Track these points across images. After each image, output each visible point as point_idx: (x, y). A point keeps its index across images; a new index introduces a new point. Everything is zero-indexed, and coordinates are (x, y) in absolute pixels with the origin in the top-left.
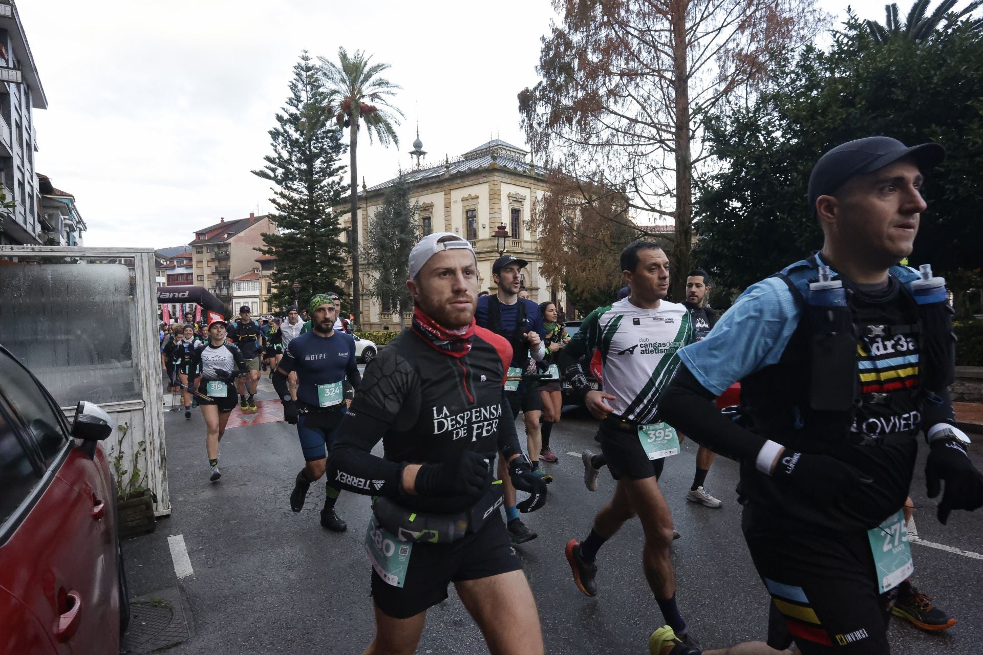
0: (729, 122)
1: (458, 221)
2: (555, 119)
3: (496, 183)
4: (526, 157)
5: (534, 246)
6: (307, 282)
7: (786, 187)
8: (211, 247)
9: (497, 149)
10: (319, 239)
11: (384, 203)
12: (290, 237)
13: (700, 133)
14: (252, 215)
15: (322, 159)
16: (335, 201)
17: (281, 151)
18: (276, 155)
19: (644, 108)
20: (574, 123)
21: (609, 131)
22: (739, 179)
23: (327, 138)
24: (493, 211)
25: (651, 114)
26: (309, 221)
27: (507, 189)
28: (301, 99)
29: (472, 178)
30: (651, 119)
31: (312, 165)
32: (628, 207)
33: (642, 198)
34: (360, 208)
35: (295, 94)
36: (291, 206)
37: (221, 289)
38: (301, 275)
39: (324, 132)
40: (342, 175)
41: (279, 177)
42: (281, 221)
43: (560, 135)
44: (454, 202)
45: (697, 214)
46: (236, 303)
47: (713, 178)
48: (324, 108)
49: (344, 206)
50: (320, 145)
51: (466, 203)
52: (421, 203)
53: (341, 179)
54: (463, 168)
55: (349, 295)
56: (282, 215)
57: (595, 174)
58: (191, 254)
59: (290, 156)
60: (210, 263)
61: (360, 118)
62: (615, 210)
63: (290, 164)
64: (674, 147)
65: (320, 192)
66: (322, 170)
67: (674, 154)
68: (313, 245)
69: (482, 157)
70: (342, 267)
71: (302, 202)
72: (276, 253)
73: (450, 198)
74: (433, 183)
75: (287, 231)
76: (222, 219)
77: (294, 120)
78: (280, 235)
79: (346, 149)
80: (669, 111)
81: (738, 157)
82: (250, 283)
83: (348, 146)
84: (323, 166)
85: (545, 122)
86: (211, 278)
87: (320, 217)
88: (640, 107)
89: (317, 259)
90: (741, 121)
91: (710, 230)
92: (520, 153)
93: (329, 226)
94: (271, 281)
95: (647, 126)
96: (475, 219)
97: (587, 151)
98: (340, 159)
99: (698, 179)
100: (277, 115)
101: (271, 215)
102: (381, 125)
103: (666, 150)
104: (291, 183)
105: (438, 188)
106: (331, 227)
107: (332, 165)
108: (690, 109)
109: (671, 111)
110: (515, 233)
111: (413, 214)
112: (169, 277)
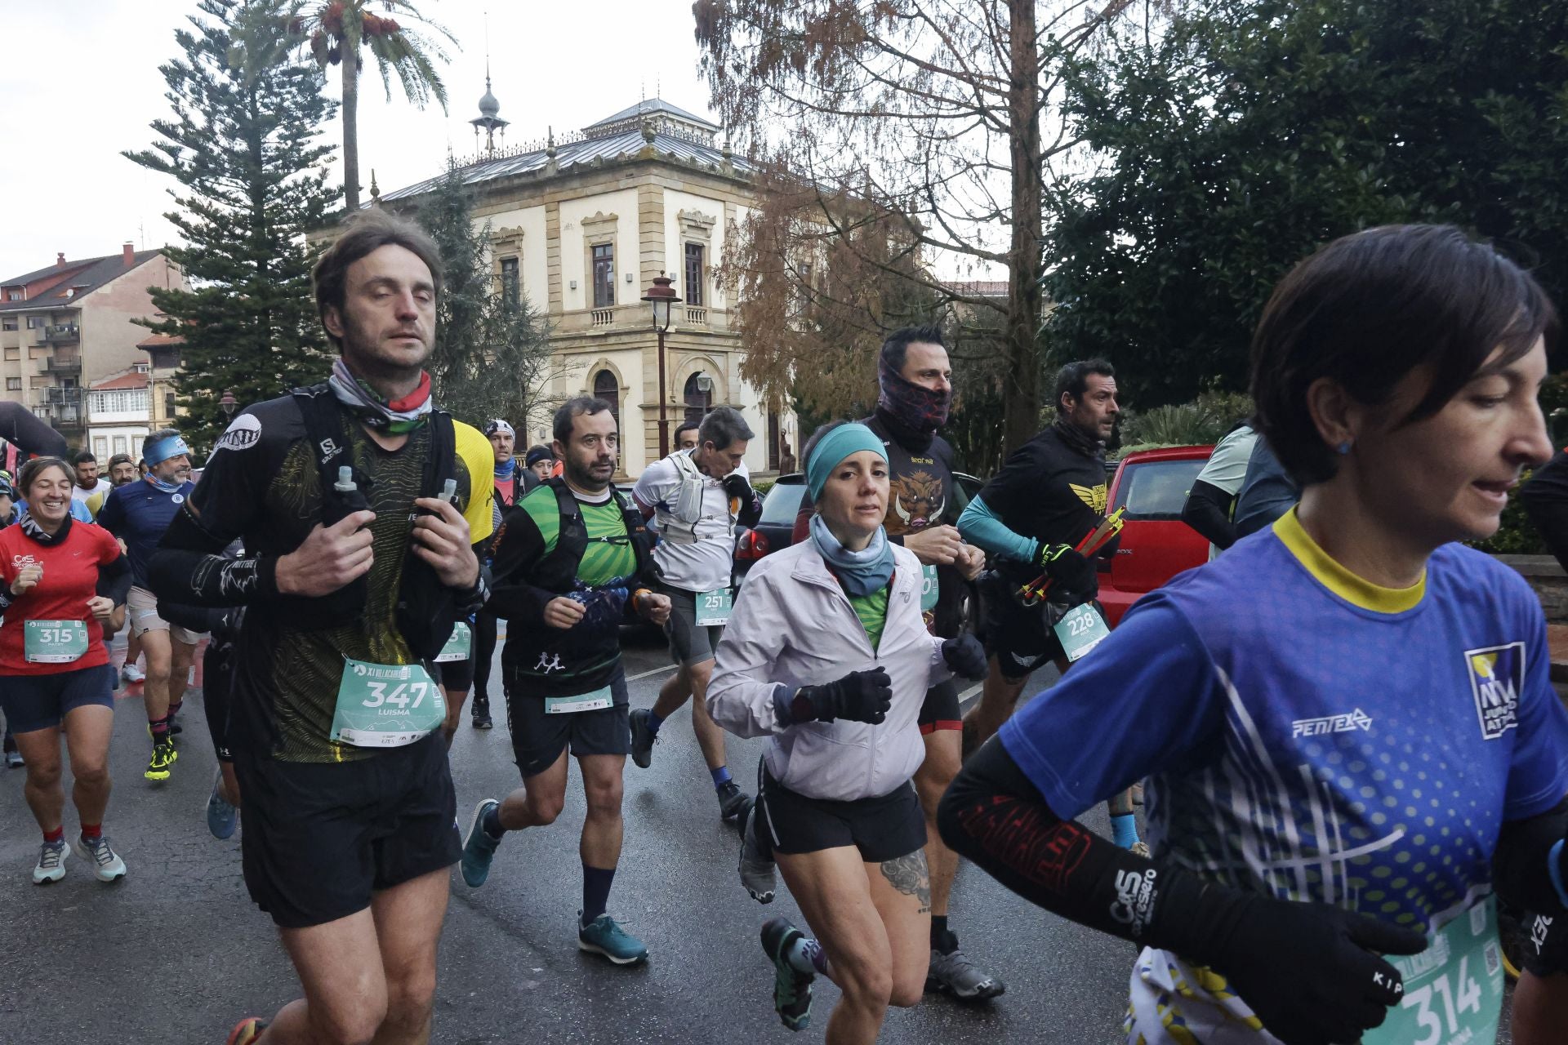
0: (1113, 75)
1: (576, 267)
2: (770, 58)
3: (652, 188)
4: (716, 137)
5: (731, 319)
7: (1219, 208)
8: (35, 317)
9: (655, 119)
10: (276, 301)
12: (215, 297)
13: (1059, 94)
14: (128, 248)
15: (280, 130)
16: (312, 221)
17: (188, 110)
18: (178, 120)
19: (947, 41)
20: (808, 67)
21: (880, 87)
22: (1132, 189)
23: (292, 84)
24: (648, 247)
25: (963, 54)
26: (255, 264)
27: (676, 202)
29: (602, 179)
30: (962, 64)
31: (260, 143)
32: (916, 244)
33: (944, 225)
36: (214, 229)
37: (61, 408)
38: (239, 377)
39: (284, 73)
40: (326, 165)
41: (186, 168)
42: (192, 263)
43: (779, 91)
44: (567, 227)
45: (1051, 259)
46: (96, 438)
47: (1081, 187)
48: (283, 20)
49: (327, 232)
50: (276, 100)
51: (592, 230)
52: (496, 229)
53: (324, 174)
54: (585, 157)
56: (193, 250)
57: (850, 174)
59: (210, 121)
60: (33, 351)
61: (361, 45)
62: (896, 249)
63: (209, 139)
64: (1008, 122)
65: (279, 201)
66: (282, 154)
67: (1007, 137)
68: (264, 313)
69: (625, 134)
71: (240, 221)
72: (184, 331)
73: (558, 219)
74: (523, 188)
75: (206, 284)
76: (61, 255)
77: (217, 43)
78: (190, 292)
79: (334, 111)
80: (996, 48)
81: (1131, 145)
82: (129, 395)
83: (338, 104)
84: (283, 146)
85: (748, 65)
86: (38, 383)
87: (279, 255)
88: (940, 39)
89: (275, 343)
90: (1137, 73)
91: (1076, 291)
92: (702, 129)
93: (298, 275)
94: (173, 390)
95: (953, 79)
96: (610, 263)
97: (836, 125)
98: (321, 132)
99: (1054, 189)
100: (179, 33)
101: (170, 248)
102: (409, 62)
103: (992, 129)
104: (212, 180)
105: (532, 197)
106: (304, 277)
107: (302, 144)
108: (1038, 47)
109: (1001, 49)
110: (691, 293)
111: (481, 251)
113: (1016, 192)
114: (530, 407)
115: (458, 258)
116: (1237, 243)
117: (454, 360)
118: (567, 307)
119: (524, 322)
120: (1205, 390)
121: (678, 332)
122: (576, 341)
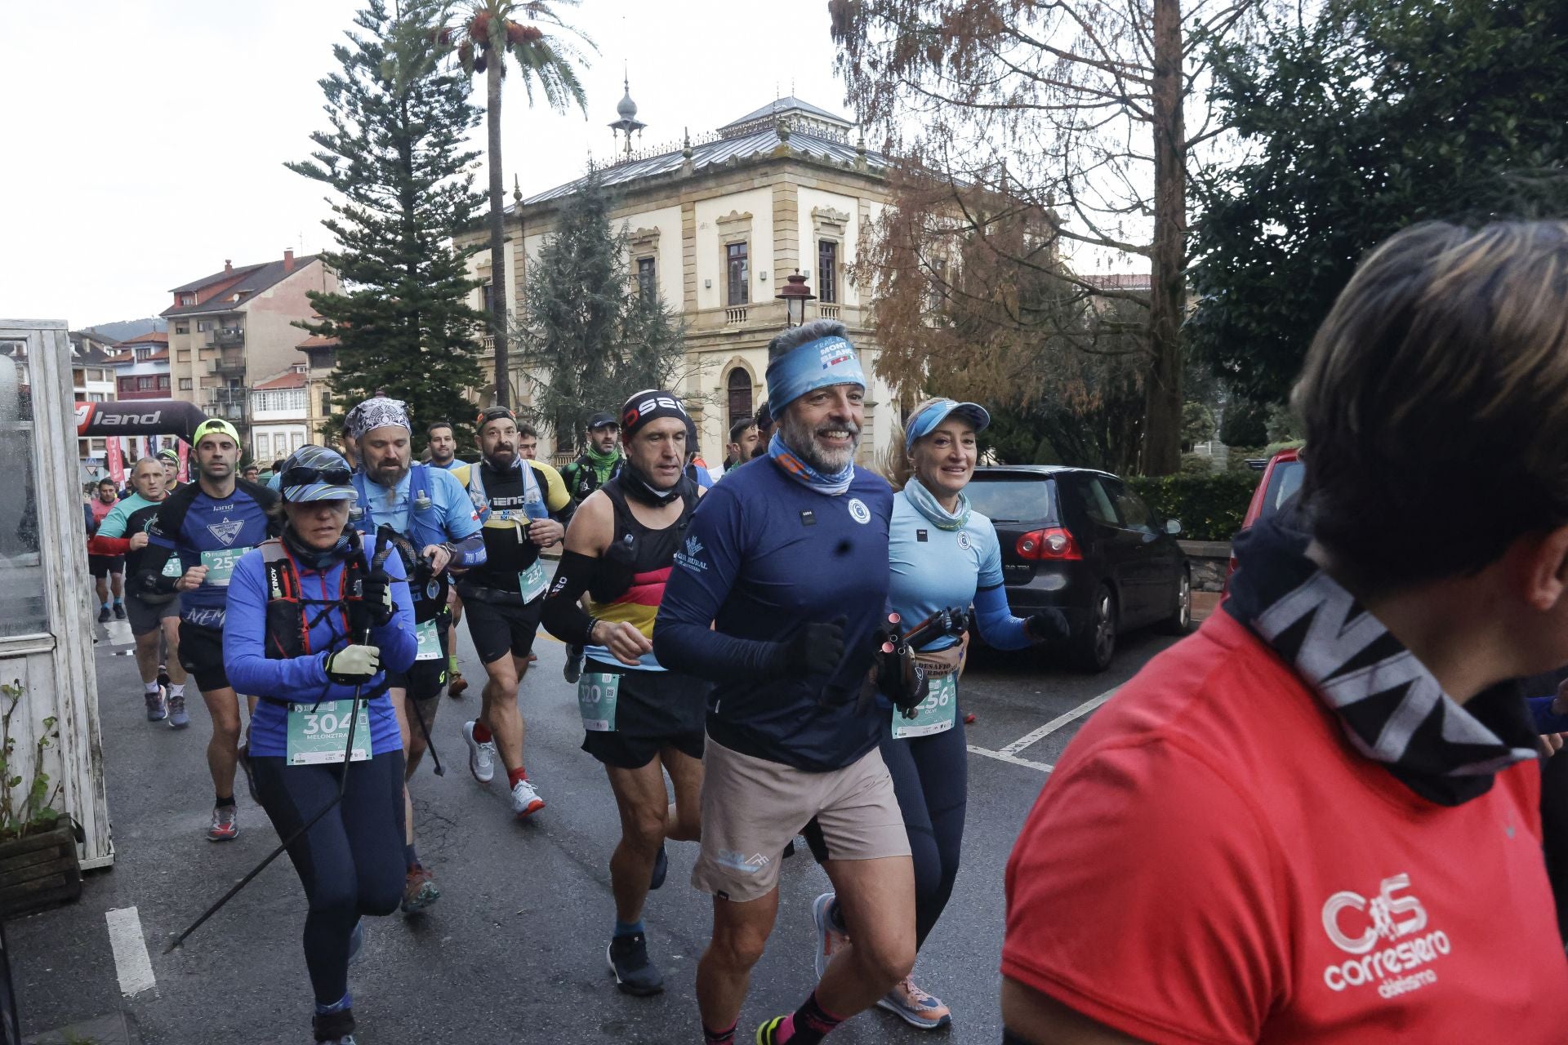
0: (1263, 59)
1: (711, 265)
2: (905, 53)
3: (787, 186)
4: (850, 134)
5: (865, 315)
7: (1377, 194)
8: (205, 320)
9: (789, 117)
10: (425, 303)
11: (558, 231)
12: (368, 300)
13: (1205, 80)
14: (288, 254)
15: (429, 137)
16: (458, 225)
17: (344, 121)
18: (335, 130)
19: (1088, 29)
20: (945, 61)
21: (1017, 79)
22: (1283, 177)
23: (440, 93)
24: (781, 245)
25: (1104, 43)
26: (405, 267)
27: (810, 200)
28: (386, 13)
29: (738, 178)
30: (1104, 52)
31: (410, 151)
32: (1053, 238)
33: (1084, 218)
34: (509, 240)
36: (364, 236)
37: (226, 407)
38: (389, 377)
39: (433, 83)
40: (471, 171)
41: (343, 177)
43: (915, 86)
44: (703, 226)
45: (1197, 250)
46: (259, 436)
47: (1229, 175)
48: (433, 32)
49: (476, 235)
50: (426, 109)
51: (727, 229)
52: (633, 229)
53: (470, 179)
54: (720, 157)
56: (348, 255)
57: (986, 168)
58: (165, 335)
59: (365, 132)
60: (204, 353)
61: (506, 53)
62: (1030, 243)
63: (364, 149)
64: (1151, 111)
65: (427, 206)
66: (431, 161)
67: (1150, 125)
68: (413, 315)
69: (759, 133)
70: (474, 360)
71: (391, 226)
72: (340, 332)
73: (693, 220)
75: (359, 288)
76: (228, 262)
77: (371, 56)
78: (345, 295)
79: (480, 118)
80: (1139, 35)
81: (1281, 132)
82: (288, 394)
83: (483, 111)
84: (432, 153)
85: (884, 60)
86: (208, 384)
87: (428, 258)
88: (1080, 28)
89: (423, 344)
90: (1288, 56)
91: (1223, 283)
92: (836, 126)
93: (446, 278)
94: (329, 390)
95: (1095, 68)
96: (745, 261)
97: (973, 119)
98: (467, 139)
99: (1199, 178)
100: (337, 47)
101: (327, 254)
102: (551, 69)
103: (1134, 118)
104: (366, 187)
105: (668, 198)
106: (450, 279)
107: (450, 151)
108: (1184, 34)
109: (1144, 36)
110: (825, 291)
111: (619, 252)
112: (121, 381)
113: (1159, 182)
117: (593, 360)
118: (703, 305)
119: (660, 321)
122: (712, 339)
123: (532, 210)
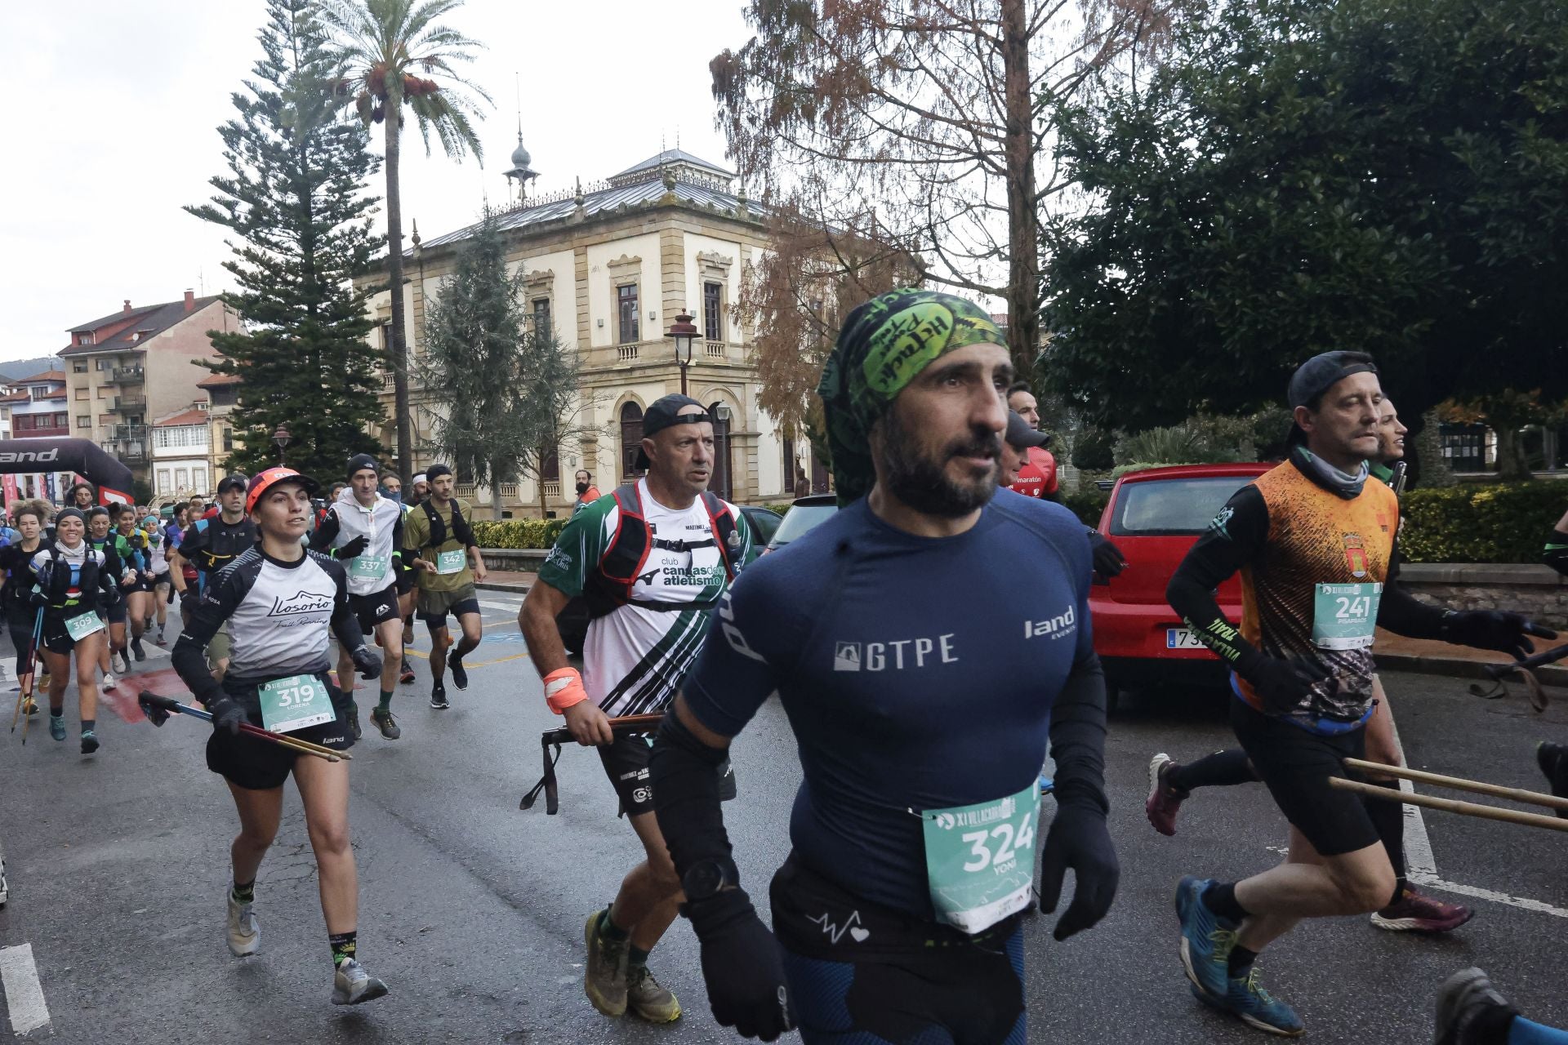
0: (1102, 121)
1: (603, 306)
2: (781, 111)
3: (673, 232)
4: (732, 184)
5: (748, 352)
6: (304, 426)
7: (1205, 242)
8: (103, 360)
9: (675, 168)
10: (325, 342)
11: (455, 273)
12: (268, 339)
13: (1052, 139)
14: (189, 295)
15: (328, 184)
16: (358, 267)
17: (244, 167)
18: (235, 176)
19: (947, 91)
20: (818, 118)
21: (883, 136)
22: (1122, 226)
23: (339, 142)
24: (669, 287)
25: (962, 104)
26: (305, 308)
27: (696, 244)
28: (284, 64)
29: (627, 224)
30: (961, 113)
31: (310, 196)
32: (920, 280)
33: (946, 262)
34: (408, 281)
35: (271, 55)
36: (266, 277)
37: (127, 444)
38: (291, 413)
39: (331, 131)
40: (370, 216)
41: (242, 220)
42: (248, 308)
43: (791, 141)
44: (595, 269)
45: (1047, 292)
46: (160, 471)
47: (1075, 225)
48: (331, 83)
49: (376, 276)
50: (324, 156)
51: (618, 272)
52: (528, 272)
53: (369, 224)
54: (610, 204)
55: (390, 452)
56: (249, 296)
57: (858, 217)
58: (63, 374)
59: (264, 176)
60: (103, 392)
61: (403, 104)
63: (263, 194)
64: (1004, 166)
65: (327, 249)
66: (330, 206)
67: (1004, 179)
68: (314, 353)
69: (647, 183)
70: (375, 397)
71: (291, 268)
72: (240, 370)
73: (585, 263)
74: (553, 233)
75: (260, 327)
76: (127, 302)
77: (270, 106)
78: (246, 334)
79: (378, 165)
80: (993, 97)
81: (1120, 186)
82: (189, 430)
83: (382, 159)
84: (331, 198)
85: (762, 117)
86: (107, 421)
87: (330, 300)
88: (940, 90)
89: (325, 381)
90: (1125, 118)
91: (1072, 322)
92: (719, 177)
93: (346, 317)
94: (230, 426)
95: (954, 127)
96: (635, 302)
97: (844, 171)
98: (366, 185)
99: (1049, 227)
100: (236, 96)
101: (228, 295)
102: (447, 119)
103: (990, 172)
104: (266, 231)
105: (561, 242)
106: (351, 319)
107: (349, 197)
108: (1032, 96)
109: (997, 98)
110: (711, 329)
111: (515, 293)
112: (17, 419)
113: (1013, 231)
114: (561, 437)
115: (494, 300)
116: (1222, 274)
117: (491, 395)
118: (595, 343)
119: (555, 358)
120: (1193, 412)
121: (698, 365)
122: (604, 375)
123: (432, 253)
